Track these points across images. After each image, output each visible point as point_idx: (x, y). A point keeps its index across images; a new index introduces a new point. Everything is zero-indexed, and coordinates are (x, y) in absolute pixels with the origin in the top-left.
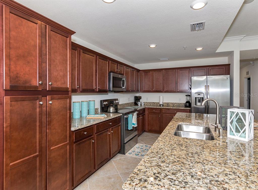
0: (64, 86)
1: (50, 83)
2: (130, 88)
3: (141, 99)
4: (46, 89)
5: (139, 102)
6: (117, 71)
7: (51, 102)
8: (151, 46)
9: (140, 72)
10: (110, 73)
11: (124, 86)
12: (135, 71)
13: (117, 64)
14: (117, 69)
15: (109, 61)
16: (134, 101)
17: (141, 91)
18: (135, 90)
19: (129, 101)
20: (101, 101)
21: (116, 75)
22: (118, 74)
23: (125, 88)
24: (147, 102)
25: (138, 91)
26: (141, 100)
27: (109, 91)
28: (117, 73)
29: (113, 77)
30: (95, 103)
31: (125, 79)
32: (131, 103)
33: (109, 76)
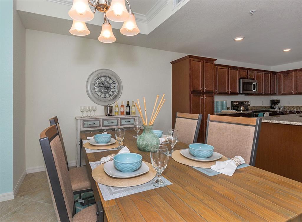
0: (211, 90)
1: (205, 88)
2: (263, 91)
3: (280, 102)
4: (204, 91)
5: (276, 106)
6: (247, 77)
7: (206, 98)
8: (284, 51)
9: (278, 74)
10: (240, 80)
11: (255, 89)
12: (269, 74)
13: (248, 71)
14: (247, 75)
15: (239, 70)
16: (270, 105)
17: (279, 94)
18: (269, 93)
19: (263, 104)
20: (232, 102)
21: (246, 81)
22: (249, 79)
23: (256, 91)
24: (289, 105)
25: (274, 94)
26: (279, 104)
27: (239, 93)
28: (247, 79)
29: (243, 82)
30: (227, 103)
31: (257, 83)
32: (266, 106)
33: (239, 81)
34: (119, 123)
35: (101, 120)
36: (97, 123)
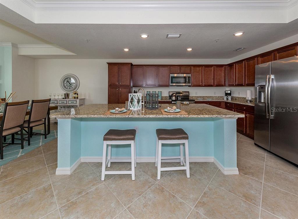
34: (68, 103)
35: (58, 101)
36: (56, 102)
